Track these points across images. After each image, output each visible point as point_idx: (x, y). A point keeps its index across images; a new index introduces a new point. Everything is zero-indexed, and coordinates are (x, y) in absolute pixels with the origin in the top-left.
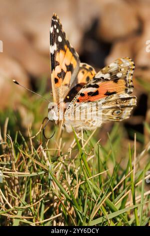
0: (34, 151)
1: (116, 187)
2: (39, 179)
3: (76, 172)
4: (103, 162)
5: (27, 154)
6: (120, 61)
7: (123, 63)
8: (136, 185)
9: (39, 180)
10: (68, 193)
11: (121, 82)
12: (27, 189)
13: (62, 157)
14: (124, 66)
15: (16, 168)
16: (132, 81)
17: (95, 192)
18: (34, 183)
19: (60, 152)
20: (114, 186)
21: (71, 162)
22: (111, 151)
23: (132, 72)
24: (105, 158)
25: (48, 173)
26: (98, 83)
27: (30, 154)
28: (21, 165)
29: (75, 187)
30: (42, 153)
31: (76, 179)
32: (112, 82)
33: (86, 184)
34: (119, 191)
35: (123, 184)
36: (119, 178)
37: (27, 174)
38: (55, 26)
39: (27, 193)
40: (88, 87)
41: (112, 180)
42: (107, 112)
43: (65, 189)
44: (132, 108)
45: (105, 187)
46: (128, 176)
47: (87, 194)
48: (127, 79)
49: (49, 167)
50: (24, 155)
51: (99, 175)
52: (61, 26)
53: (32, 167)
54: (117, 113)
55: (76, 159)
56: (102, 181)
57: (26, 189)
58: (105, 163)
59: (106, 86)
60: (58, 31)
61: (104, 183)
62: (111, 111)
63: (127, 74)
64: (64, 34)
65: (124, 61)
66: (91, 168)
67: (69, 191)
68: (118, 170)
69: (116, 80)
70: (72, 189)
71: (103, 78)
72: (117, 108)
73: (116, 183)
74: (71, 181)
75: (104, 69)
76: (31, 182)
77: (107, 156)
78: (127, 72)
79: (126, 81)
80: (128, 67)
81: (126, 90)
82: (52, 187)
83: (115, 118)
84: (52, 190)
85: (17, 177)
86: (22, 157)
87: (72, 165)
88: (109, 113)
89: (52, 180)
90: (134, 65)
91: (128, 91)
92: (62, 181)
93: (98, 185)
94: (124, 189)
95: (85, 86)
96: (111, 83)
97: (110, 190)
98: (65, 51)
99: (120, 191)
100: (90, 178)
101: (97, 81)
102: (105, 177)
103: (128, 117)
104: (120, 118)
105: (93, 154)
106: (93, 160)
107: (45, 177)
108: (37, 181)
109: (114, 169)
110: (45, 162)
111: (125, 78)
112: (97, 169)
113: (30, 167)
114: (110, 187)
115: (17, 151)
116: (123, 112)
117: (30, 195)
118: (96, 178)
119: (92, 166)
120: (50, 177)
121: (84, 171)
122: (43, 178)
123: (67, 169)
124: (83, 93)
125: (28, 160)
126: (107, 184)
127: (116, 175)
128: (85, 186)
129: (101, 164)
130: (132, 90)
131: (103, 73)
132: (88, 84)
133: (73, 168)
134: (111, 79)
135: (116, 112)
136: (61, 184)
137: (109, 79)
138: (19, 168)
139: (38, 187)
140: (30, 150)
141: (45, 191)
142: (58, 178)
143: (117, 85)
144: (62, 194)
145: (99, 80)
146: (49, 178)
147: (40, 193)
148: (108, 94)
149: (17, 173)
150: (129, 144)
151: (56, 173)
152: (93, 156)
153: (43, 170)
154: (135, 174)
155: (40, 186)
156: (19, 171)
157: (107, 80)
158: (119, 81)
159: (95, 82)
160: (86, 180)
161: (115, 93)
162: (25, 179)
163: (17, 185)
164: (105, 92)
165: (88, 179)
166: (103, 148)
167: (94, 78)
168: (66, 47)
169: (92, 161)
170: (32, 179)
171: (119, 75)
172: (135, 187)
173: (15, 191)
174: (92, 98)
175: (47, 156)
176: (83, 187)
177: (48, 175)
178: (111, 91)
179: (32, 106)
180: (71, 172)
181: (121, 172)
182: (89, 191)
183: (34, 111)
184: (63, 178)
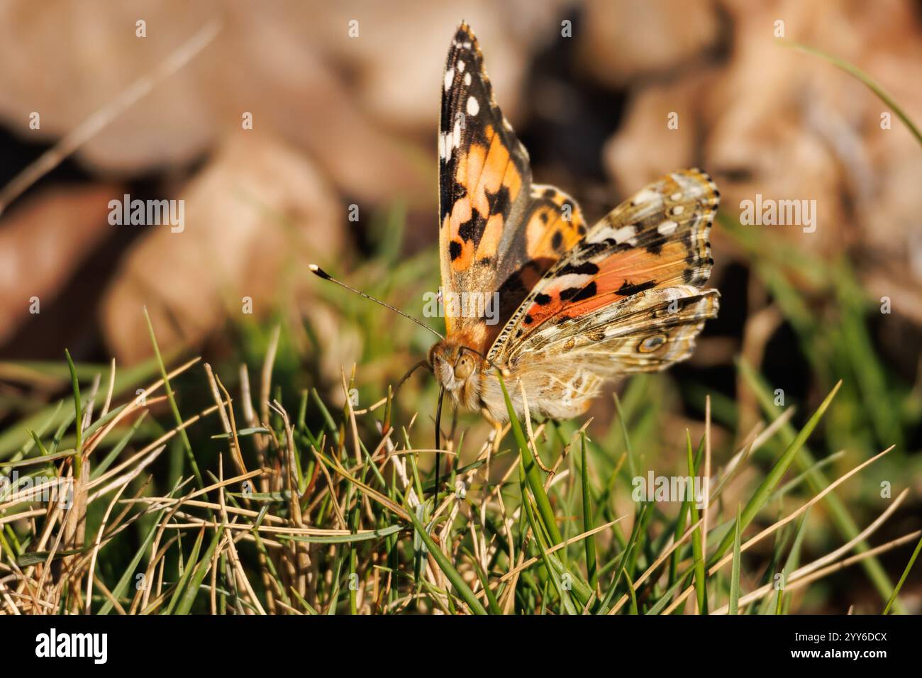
0: (363, 456)
1: (644, 578)
2: (382, 551)
3: (507, 529)
4: (598, 495)
5: (340, 469)
6: (672, 181)
7: (678, 188)
8: (712, 571)
9: (380, 555)
10: (481, 600)
11: (672, 250)
12: (342, 586)
13: (460, 476)
14: (685, 200)
15: (303, 513)
16: (708, 245)
17: (573, 593)
18: (364, 566)
19: (451, 458)
20: (638, 574)
21: (489, 492)
22: (624, 455)
23: (709, 216)
24: (607, 481)
25: (412, 531)
26: (597, 260)
27: (351, 465)
28: (319, 505)
29: (503, 579)
30: (390, 463)
31: (508, 553)
32: (644, 251)
33: (543, 569)
34: (652, 591)
35: (667, 568)
36: (654, 546)
37: (340, 533)
38: (461, 66)
39: (341, 598)
40: (561, 273)
41: (631, 555)
42: (621, 346)
43: (470, 585)
44: (701, 326)
45: (606, 577)
46: (686, 542)
47: (546, 601)
48: (693, 238)
49: (414, 509)
50: (331, 471)
51: (587, 539)
52: (481, 60)
53: (358, 512)
54: (653, 344)
55: (505, 485)
56: (597, 557)
57: (337, 586)
58: (606, 495)
59: (623, 265)
60: (468, 80)
61: (602, 566)
62: (633, 341)
63: (692, 223)
64: (488, 85)
65: (682, 182)
66: (559, 514)
67: (482, 593)
68: (649, 521)
69: (654, 243)
70: (493, 585)
71: (612, 241)
72: (654, 330)
73: (642, 563)
74: (490, 558)
75: (616, 212)
76: (355, 561)
77: (614, 474)
78: (695, 216)
79: (688, 244)
80: (698, 200)
81: (688, 273)
82: (427, 578)
83: (643, 362)
84: (424, 590)
85: (305, 544)
86: (323, 477)
87: (493, 505)
88: (627, 350)
89: (425, 556)
90: (717, 194)
91: (695, 276)
92: (459, 559)
93: (583, 573)
94: (671, 584)
95: (553, 270)
96: (641, 254)
97: (623, 588)
98: (487, 146)
99: (658, 593)
100: (554, 549)
101: (591, 254)
102: (606, 546)
103: (686, 356)
104: (661, 361)
105: (565, 466)
106: (563, 487)
107: (401, 544)
108: (375, 556)
109: (637, 517)
110: (403, 494)
111: (685, 238)
112: (578, 518)
113: (352, 512)
114: (624, 575)
115: (306, 457)
116: (672, 339)
117: (349, 603)
118: (575, 549)
119: (561, 507)
120: (418, 543)
121: (536, 525)
122: (395, 548)
123: (476, 516)
124: (544, 293)
125: (343, 486)
126: (612, 568)
127: (643, 538)
128: (537, 574)
129: (591, 502)
130: (706, 273)
131: (612, 226)
132: (563, 264)
133: (496, 513)
134: (641, 244)
135: (648, 342)
136: (456, 567)
137: (633, 242)
138: (314, 515)
139: (377, 578)
140: (351, 452)
141: (403, 593)
142: (446, 548)
143: (659, 260)
144: (459, 602)
145: (598, 248)
146: (416, 547)
147: (385, 600)
148: (628, 290)
149: (305, 530)
150: (686, 433)
151: (438, 531)
152: (565, 473)
153: (394, 521)
154: (709, 533)
155: (384, 576)
156: (313, 525)
157: (626, 247)
158: (667, 246)
159: (585, 257)
160: (541, 556)
161: (649, 285)
162: (333, 552)
163: (305, 572)
164: (618, 285)
165: (547, 552)
166: (597, 447)
167: (583, 245)
168: (489, 131)
169: (562, 491)
170: (358, 553)
171: (666, 228)
172: (708, 578)
173: (301, 593)
174: (575, 308)
175: (410, 474)
176: (531, 579)
177: (412, 536)
178: (638, 282)
179: (355, 305)
180: (491, 528)
181: (660, 529)
182: (552, 592)
183: (362, 321)
184: (465, 548)
